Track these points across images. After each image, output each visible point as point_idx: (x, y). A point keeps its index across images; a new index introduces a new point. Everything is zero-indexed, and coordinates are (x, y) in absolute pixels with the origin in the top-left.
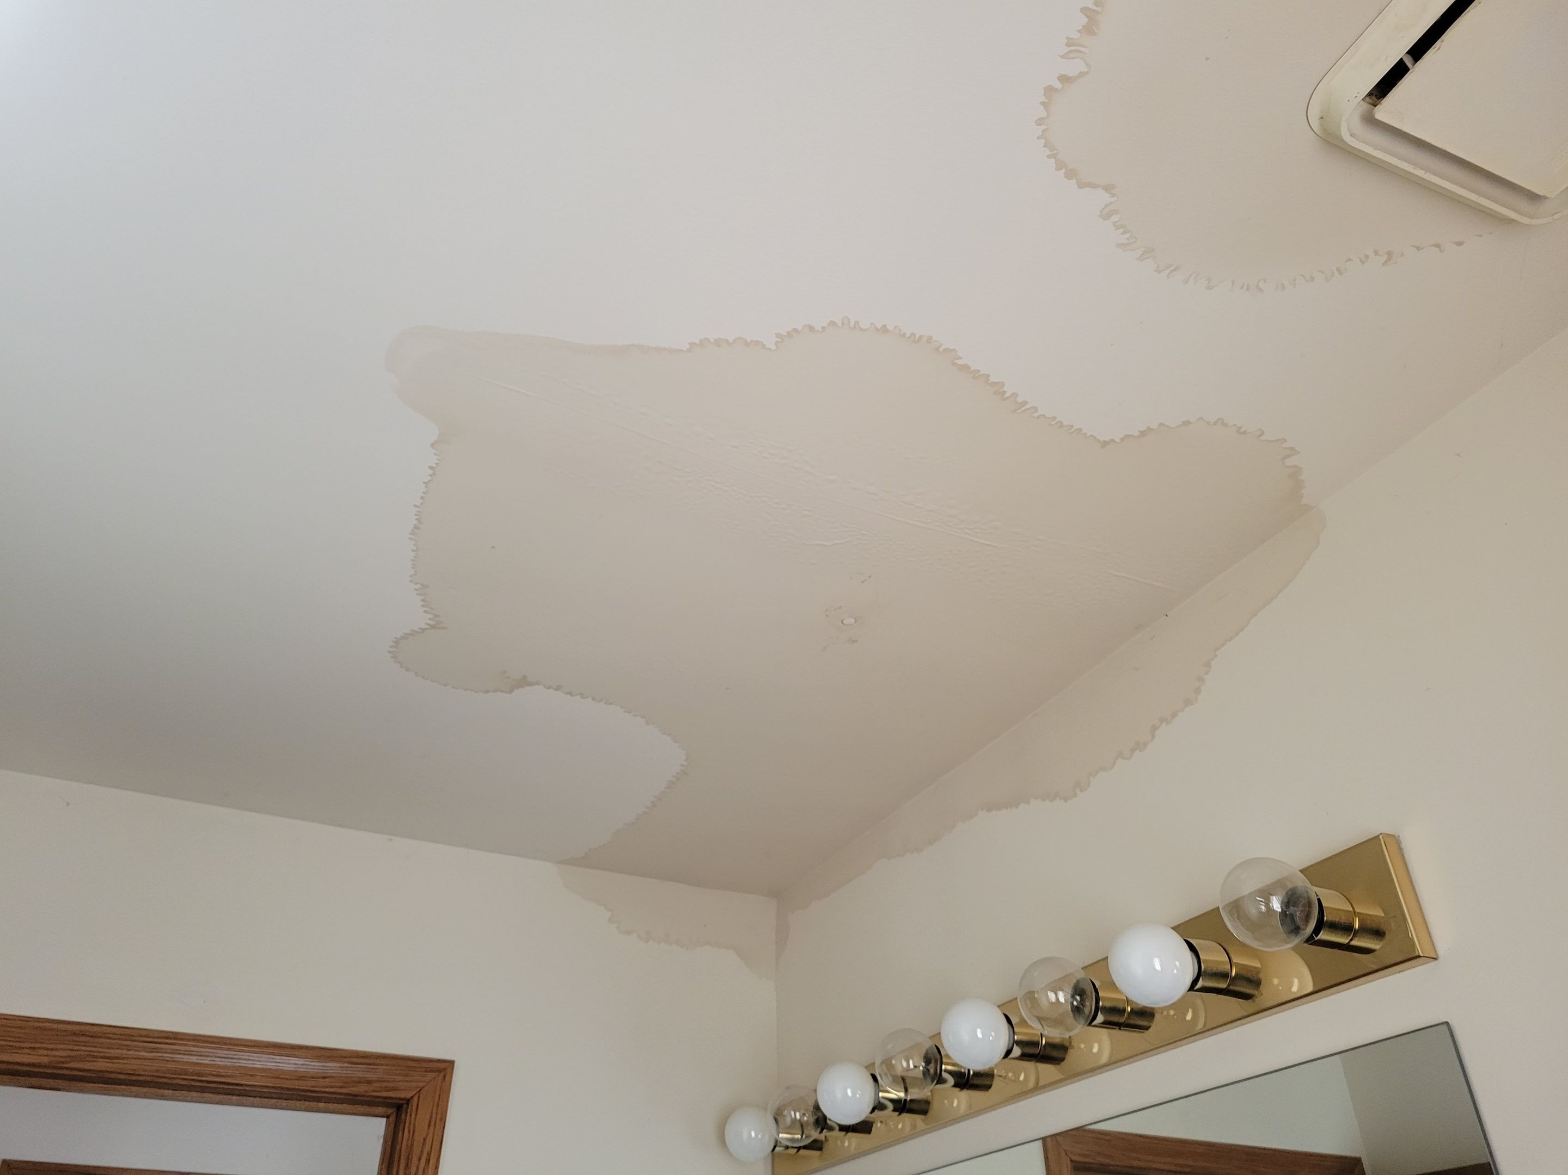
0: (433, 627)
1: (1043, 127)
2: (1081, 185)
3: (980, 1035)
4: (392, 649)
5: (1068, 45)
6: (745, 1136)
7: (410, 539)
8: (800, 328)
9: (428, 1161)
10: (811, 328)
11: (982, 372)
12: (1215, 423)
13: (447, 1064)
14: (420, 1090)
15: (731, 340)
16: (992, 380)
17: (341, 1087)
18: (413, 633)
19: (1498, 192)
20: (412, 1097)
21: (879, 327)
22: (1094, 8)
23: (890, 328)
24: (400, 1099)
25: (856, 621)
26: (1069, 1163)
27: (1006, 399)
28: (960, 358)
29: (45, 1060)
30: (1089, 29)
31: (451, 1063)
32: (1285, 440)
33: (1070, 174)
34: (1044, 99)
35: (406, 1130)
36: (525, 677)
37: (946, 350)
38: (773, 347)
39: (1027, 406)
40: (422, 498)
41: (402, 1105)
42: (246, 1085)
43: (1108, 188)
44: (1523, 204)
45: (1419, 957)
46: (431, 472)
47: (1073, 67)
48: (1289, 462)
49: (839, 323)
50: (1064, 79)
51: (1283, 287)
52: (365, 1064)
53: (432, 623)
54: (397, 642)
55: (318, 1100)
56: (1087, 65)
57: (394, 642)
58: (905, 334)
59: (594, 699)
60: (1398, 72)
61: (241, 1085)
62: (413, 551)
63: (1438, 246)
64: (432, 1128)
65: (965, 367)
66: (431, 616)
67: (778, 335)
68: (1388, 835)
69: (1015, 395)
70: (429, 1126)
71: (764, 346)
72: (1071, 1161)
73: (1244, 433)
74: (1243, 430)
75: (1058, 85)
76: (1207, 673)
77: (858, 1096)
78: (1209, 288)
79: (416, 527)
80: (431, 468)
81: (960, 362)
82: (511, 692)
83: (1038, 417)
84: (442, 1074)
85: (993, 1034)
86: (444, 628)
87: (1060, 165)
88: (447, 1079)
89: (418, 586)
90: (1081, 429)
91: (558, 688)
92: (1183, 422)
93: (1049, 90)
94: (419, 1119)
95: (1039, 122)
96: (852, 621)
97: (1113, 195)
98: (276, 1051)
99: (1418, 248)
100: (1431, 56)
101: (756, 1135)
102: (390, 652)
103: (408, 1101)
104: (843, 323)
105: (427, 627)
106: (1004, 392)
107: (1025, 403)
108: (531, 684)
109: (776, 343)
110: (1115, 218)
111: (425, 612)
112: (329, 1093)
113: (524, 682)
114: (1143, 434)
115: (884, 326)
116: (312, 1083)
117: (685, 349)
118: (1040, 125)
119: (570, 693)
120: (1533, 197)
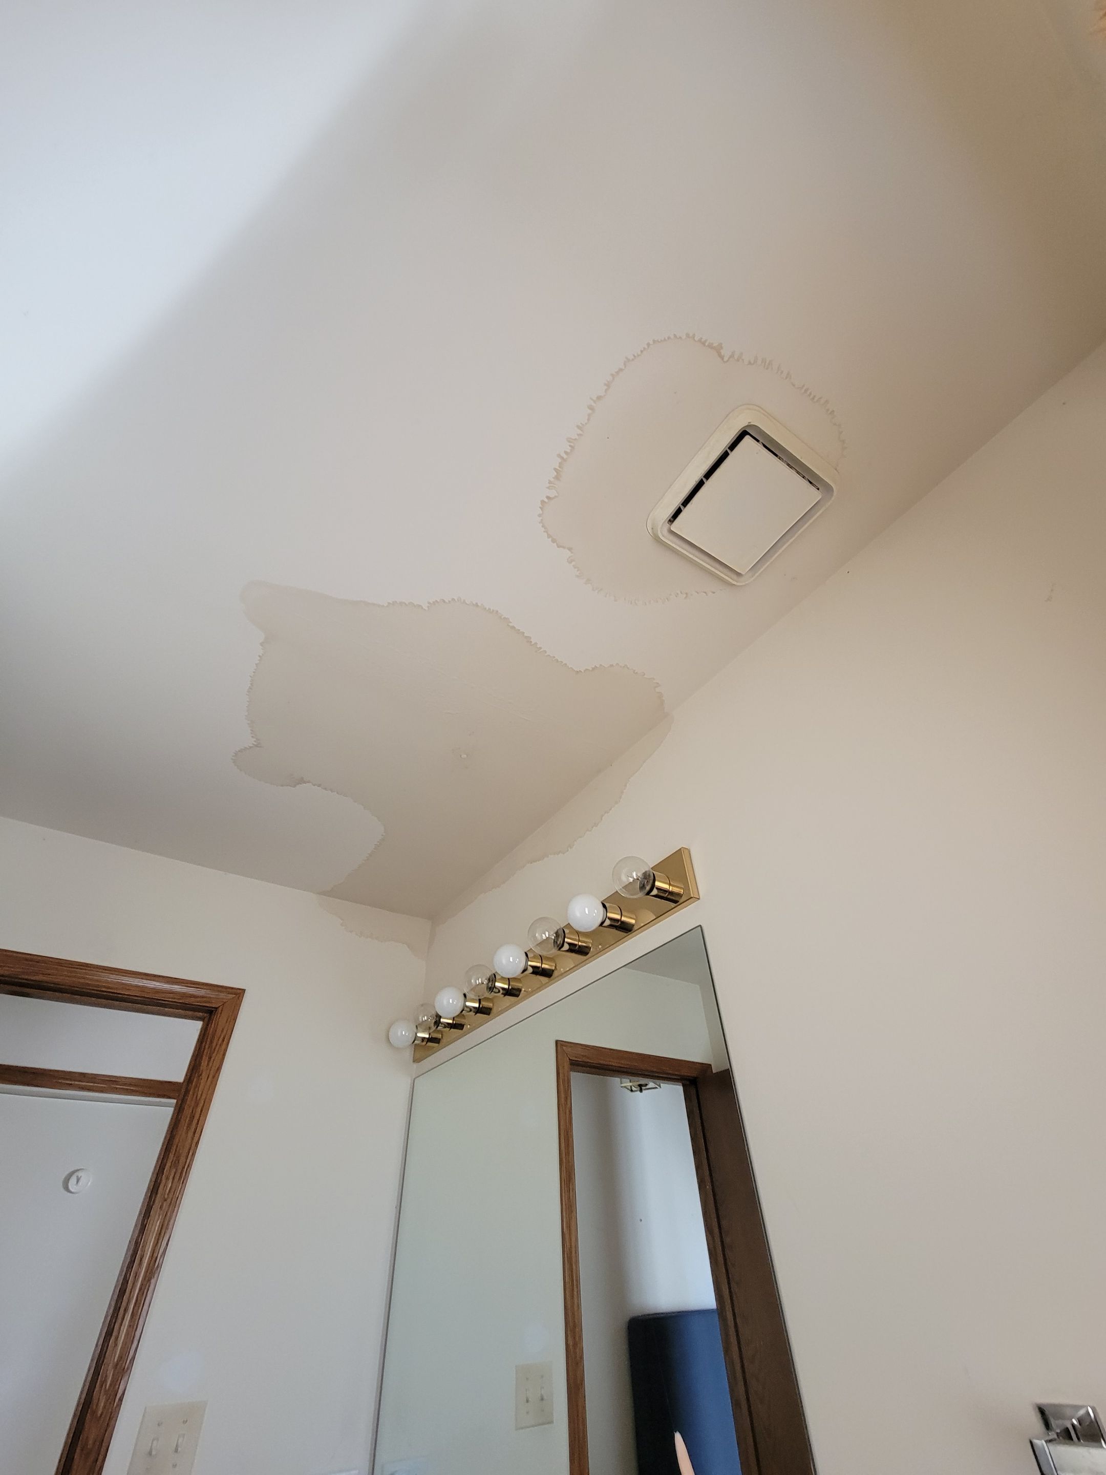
0: (256, 746)
1: (541, 518)
2: (558, 547)
3: (511, 960)
4: (233, 758)
5: (549, 483)
6: (399, 1034)
7: (247, 694)
8: (438, 601)
9: (223, 1041)
10: (444, 601)
11: (521, 631)
12: (624, 667)
13: (241, 991)
14: (223, 1004)
15: (407, 603)
16: (525, 635)
17: (178, 999)
18: (246, 749)
19: (725, 570)
20: (219, 1007)
21: (474, 603)
22: (559, 469)
23: (479, 604)
24: (213, 1008)
25: (467, 756)
26: (568, 1060)
27: (532, 645)
28: (511, 622)
29: (7, 973)
30: (557, 478)
31: (244, 990)
32: (654, 679)
33: (554, 541)
34: (541, 506)
35: (213, 1024)
36: (302, 778)
37: (505, 618)
38: (427, 609)
39: (542, 650)
40: (254, 672)
41: (213, 1011)
42: (124, 994)
43: (570, 549)
44: (735, 577)
45: (692, 898)
46: (259, 658)
47: (552, 493)
48: (658, 690)
49: (456, 600)
50: (548, 498)
51: (646, 604)
52: (194, 987)
53: (255, 743)
54: (236, 754)
55: (165, 1006)
56: (558, 493)
57: (235, 753)
58: (486, 609)
59: (338, 793)
60: (678, 512)
61: (121, 994)
62: (248, 701)
63: (705, 593)
64: (228, 1023)
65: (513, 627)
66: (255, 739)
67: (429, 603)
68: (685, 848)
69: (536, 644)
70: (227, 1022)
71: (422, 608)
72: (569, 1059)
73: (637, 673)
74: (636, 672)
75: (546, 500)
76: (625, 789)
77: (455, 1003)
78: (616, 600)
79: (250, 688)
80: (260, 656)
81: (510, 624)
82: (295, 786)
83: (547, 656)
84: (238, 996)
85: (518, 960)
86: (260, 747)
87: (549, 536)
88: (240, 998)
89: (249, 722)
90: (566, 664)
91: (319, 786)
92: (610, 665)
93: (543, 502)
94: (221, 1020)
95: (540, 516)
96: (465, 756)
97: (572, 553)
98: (144, 977)
99: (698, 593)
100: (689, 506)
101: (405, 1033)
102: (232, 759)
103: (216, 1008)
104: (458, 600)
105: (252, 745)
106: (531, 642)
107: (541, 648)
108: (305, 782)
109: (428, 607)
110: (573, 563)
111: (252, 737)
112: (172, 1002)
113: (302, 781)
114: (593, 669)
115: (477, 603)
116: (163, 995)
117: (385, 605)
118: (540, 517)
119: (325, 789)
120: (739, 574)
